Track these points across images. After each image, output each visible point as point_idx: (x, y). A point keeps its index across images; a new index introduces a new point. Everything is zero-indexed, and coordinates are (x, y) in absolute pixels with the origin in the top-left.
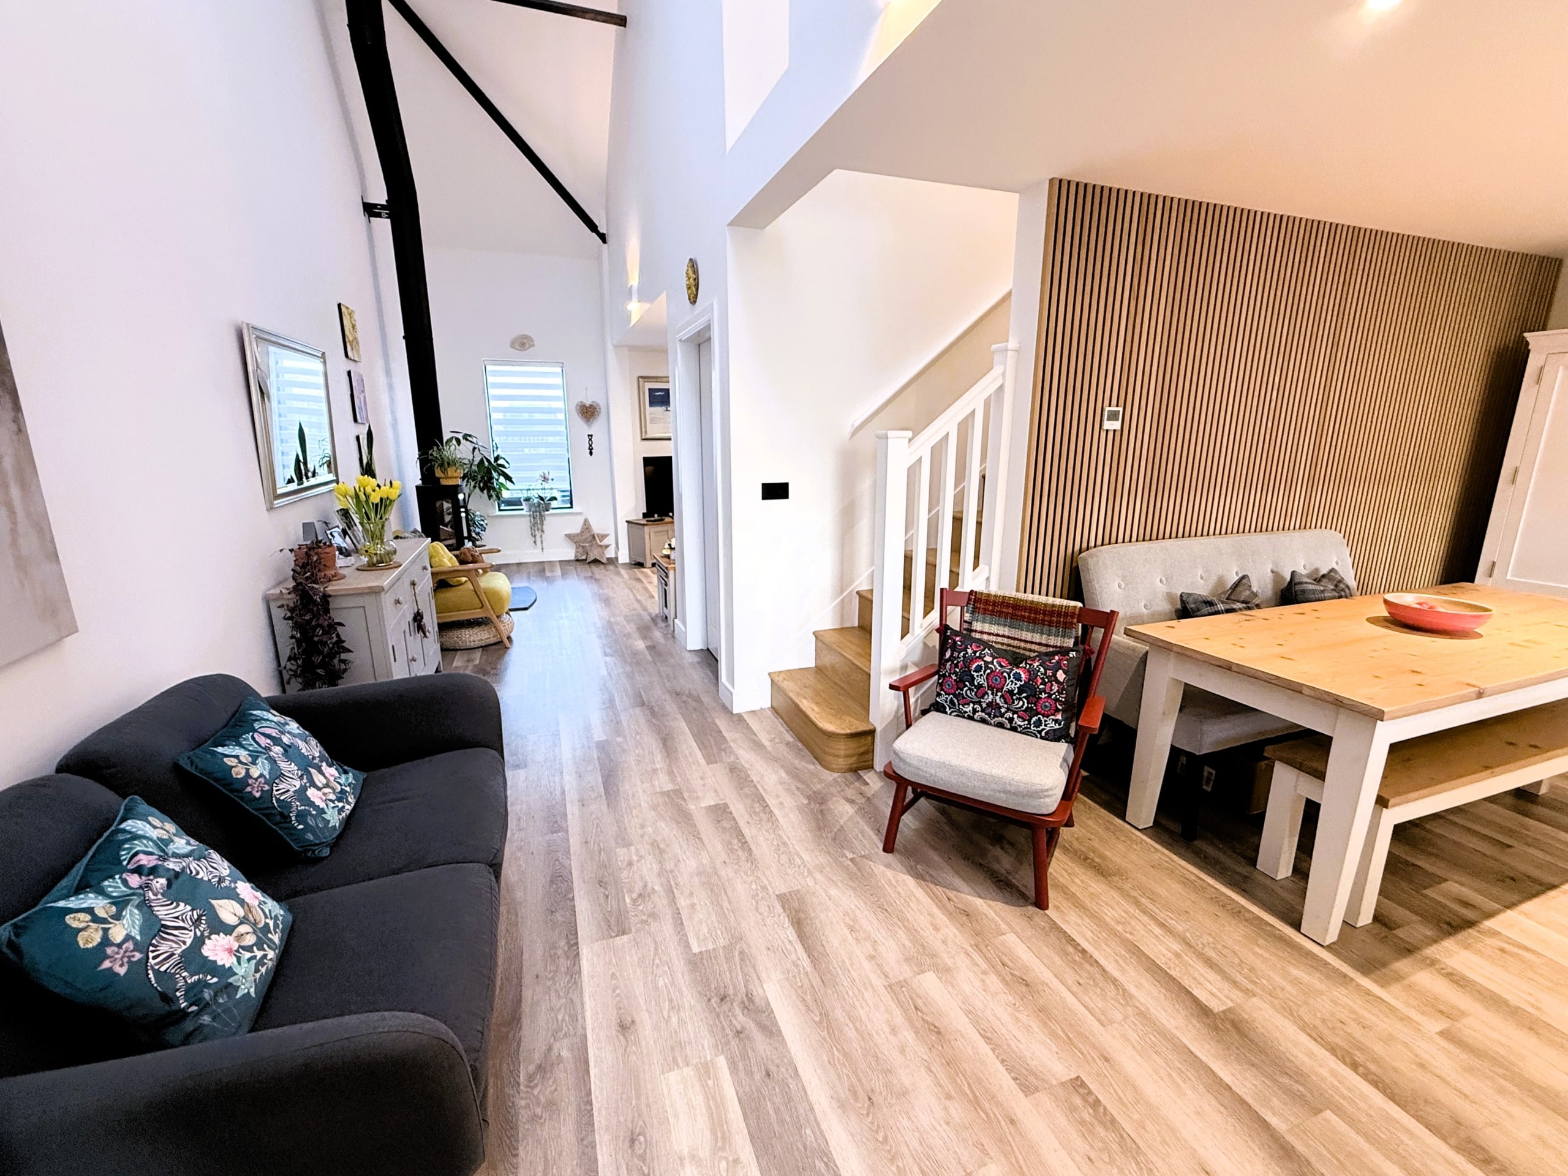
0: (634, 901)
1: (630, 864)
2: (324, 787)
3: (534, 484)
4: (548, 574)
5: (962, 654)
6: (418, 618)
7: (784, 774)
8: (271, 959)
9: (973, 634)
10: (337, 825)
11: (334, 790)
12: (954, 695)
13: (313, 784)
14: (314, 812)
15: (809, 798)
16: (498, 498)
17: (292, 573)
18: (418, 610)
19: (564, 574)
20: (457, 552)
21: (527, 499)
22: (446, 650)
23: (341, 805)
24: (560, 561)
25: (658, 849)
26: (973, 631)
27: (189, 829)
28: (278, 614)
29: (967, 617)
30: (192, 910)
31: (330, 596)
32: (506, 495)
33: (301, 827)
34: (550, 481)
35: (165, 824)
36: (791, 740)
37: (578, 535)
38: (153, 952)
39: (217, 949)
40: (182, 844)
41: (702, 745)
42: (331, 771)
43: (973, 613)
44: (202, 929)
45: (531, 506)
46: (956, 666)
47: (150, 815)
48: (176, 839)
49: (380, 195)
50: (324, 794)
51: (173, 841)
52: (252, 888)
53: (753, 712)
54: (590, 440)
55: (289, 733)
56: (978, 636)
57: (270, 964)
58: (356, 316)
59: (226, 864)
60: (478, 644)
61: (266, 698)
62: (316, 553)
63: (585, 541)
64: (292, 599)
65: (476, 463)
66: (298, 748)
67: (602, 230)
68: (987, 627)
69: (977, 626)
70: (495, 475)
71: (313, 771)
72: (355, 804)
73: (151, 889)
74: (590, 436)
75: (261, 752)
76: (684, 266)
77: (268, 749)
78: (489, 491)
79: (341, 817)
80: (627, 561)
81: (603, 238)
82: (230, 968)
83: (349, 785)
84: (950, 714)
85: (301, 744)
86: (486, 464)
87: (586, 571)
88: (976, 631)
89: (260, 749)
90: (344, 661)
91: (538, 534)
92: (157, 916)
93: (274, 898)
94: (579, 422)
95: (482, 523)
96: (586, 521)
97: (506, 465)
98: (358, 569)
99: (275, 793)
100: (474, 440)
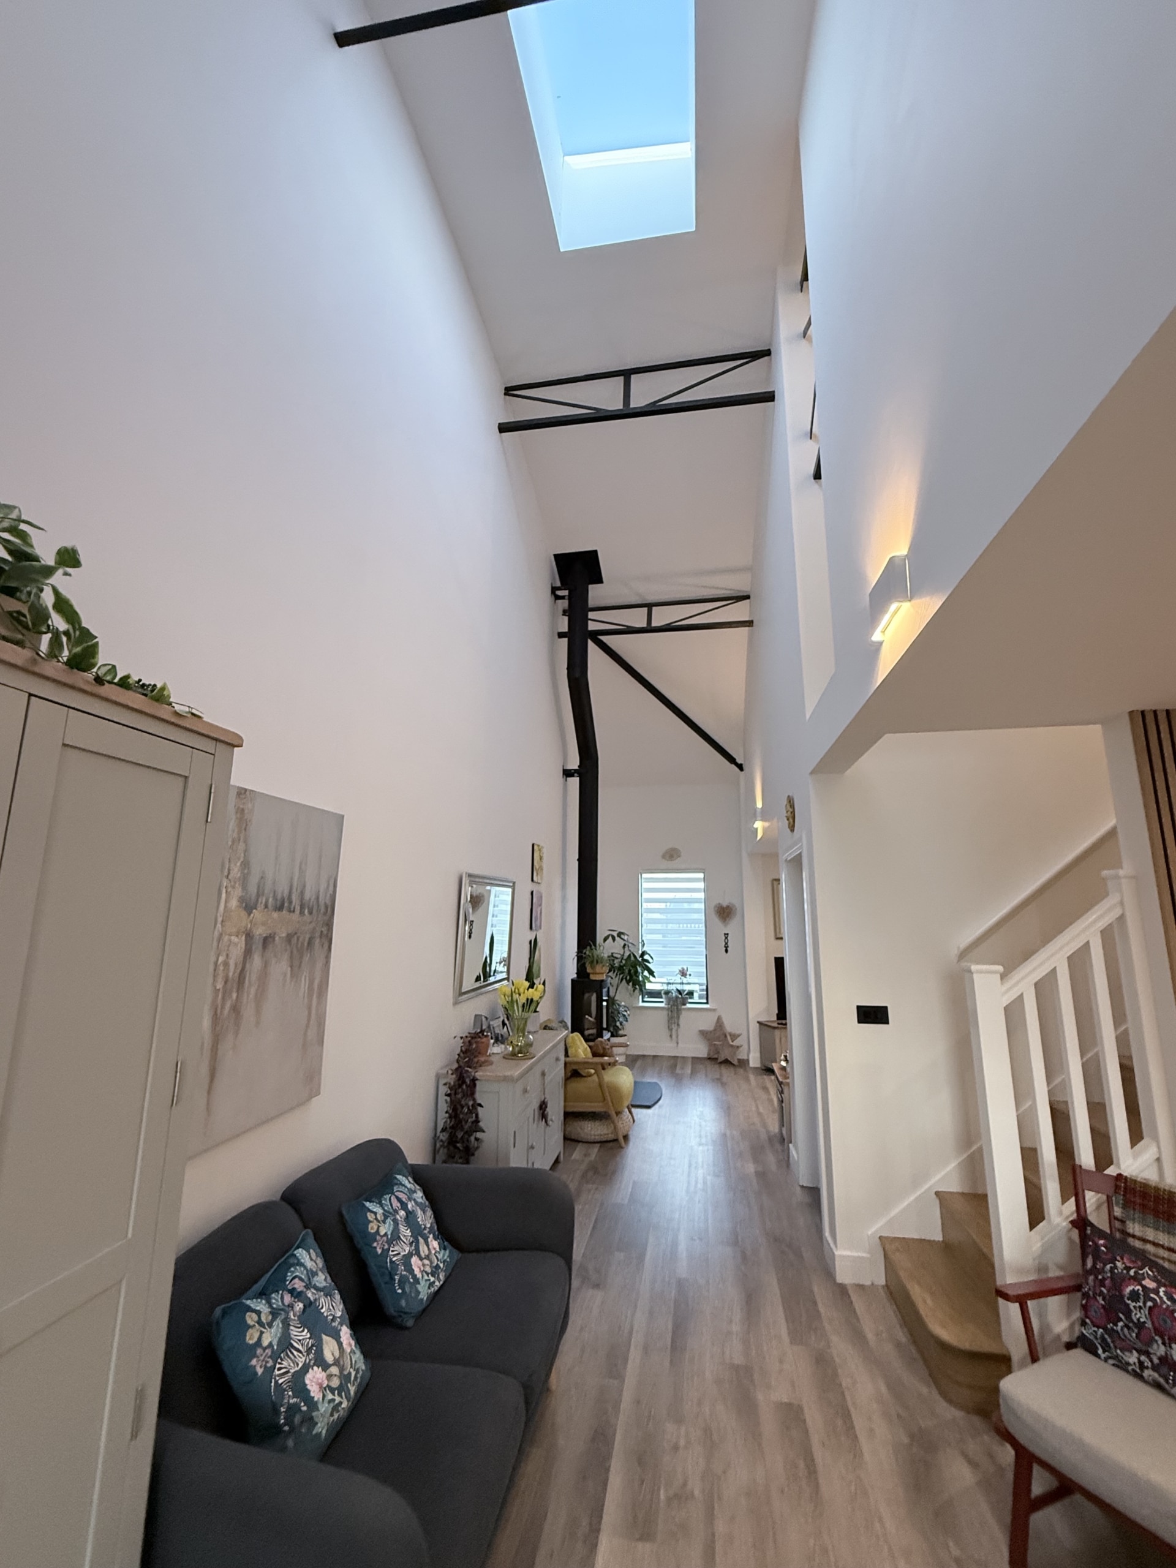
0: (669, 1500)
1: (676, 1448)
2: (425, 1258)
3: (674, 978)
4: (678, 1071)
5: (1108, 1267)
6: (543, 1106)
7: (883, 1389)
8: (343, 1408)
9: (1130, 1240)
10: (425, 1299)
11: (431, 1263)
12: (1105, 1329)
13: (418, 1254)
14: (411, 1280)
15: (912, 1436)
16: (641, 990)
17: (457, 1056)
18: (545, 1098)
19: (694, 1072)
20: (591, 1044)
21: (667, 993)
22: (569, 1140)
23: (432, 1279)
24: (693, 1058)
25: (711, 1442)
26: (1129, 1235)
27: (331, 1268)
28: (444, 1090)
29: (1118, 1211)
30: (310, 1338)
31: (477, 1079)
32: (649, 986)
33: (400, 1291)
34: (688, 976)
35: (319, 1258)
36: (904, 1340)
37: (711, 1032)
38: (280, 1363)
39: (315, 1379)
40: (321, 1279)
41: (791, 1318)
42: (435, 1244)
43: (1125, 1207)
44: (310, 1358)
45: (669, 1000)
46: (1102, 1283)
47: (312, 1248)
48: (320, 1273)
49: (574, 763)
50: (424, 1265)
51: (317, 1275)
52: (351, 1334)
53: (861, 1287)
54: (726, 938)
55: (415, 1200)
56: (1137, 1244)
57: (342, 1412)
58: (544, 850)
59: (341, 1306)
60: (598, 1139)
61: (412, 1165)
62: (476, 1042)
63: (718, 1039)
64: (451, 1080)
65: (625, 958)
66: (416, 1217)
67: (739, 761)
68: (1150, 1234)
69: (1134, 1228)
70: (639, 970)
71: (421, 1240)
72: (444, 1282)
73: (293, 1310)
74: (726, 935)
75: (390, 1213)
76: (785, 802)
77: (396, 1212)
78: (634, 985)
79: (430, 1291)
80: (758, 1065)
81: (740, 767)
82: (316, 1402)
83: (444, 1262)
84: (1106, 1360)
85: (419, 1213)
86: (632, 958)
87: (714, 1071)
88: (1134, 1236)
89: (391, 1211)
90: (477, 1139)
91: (674, 1027)
92: (289, 1334)
93: (362, 1352)
94: (716, 920)
95: (625, 1013)
96: (719, 1019)
97: (651, 960)
98: (504, 1057)
99: (391, 1253)
100: (626, 937)
